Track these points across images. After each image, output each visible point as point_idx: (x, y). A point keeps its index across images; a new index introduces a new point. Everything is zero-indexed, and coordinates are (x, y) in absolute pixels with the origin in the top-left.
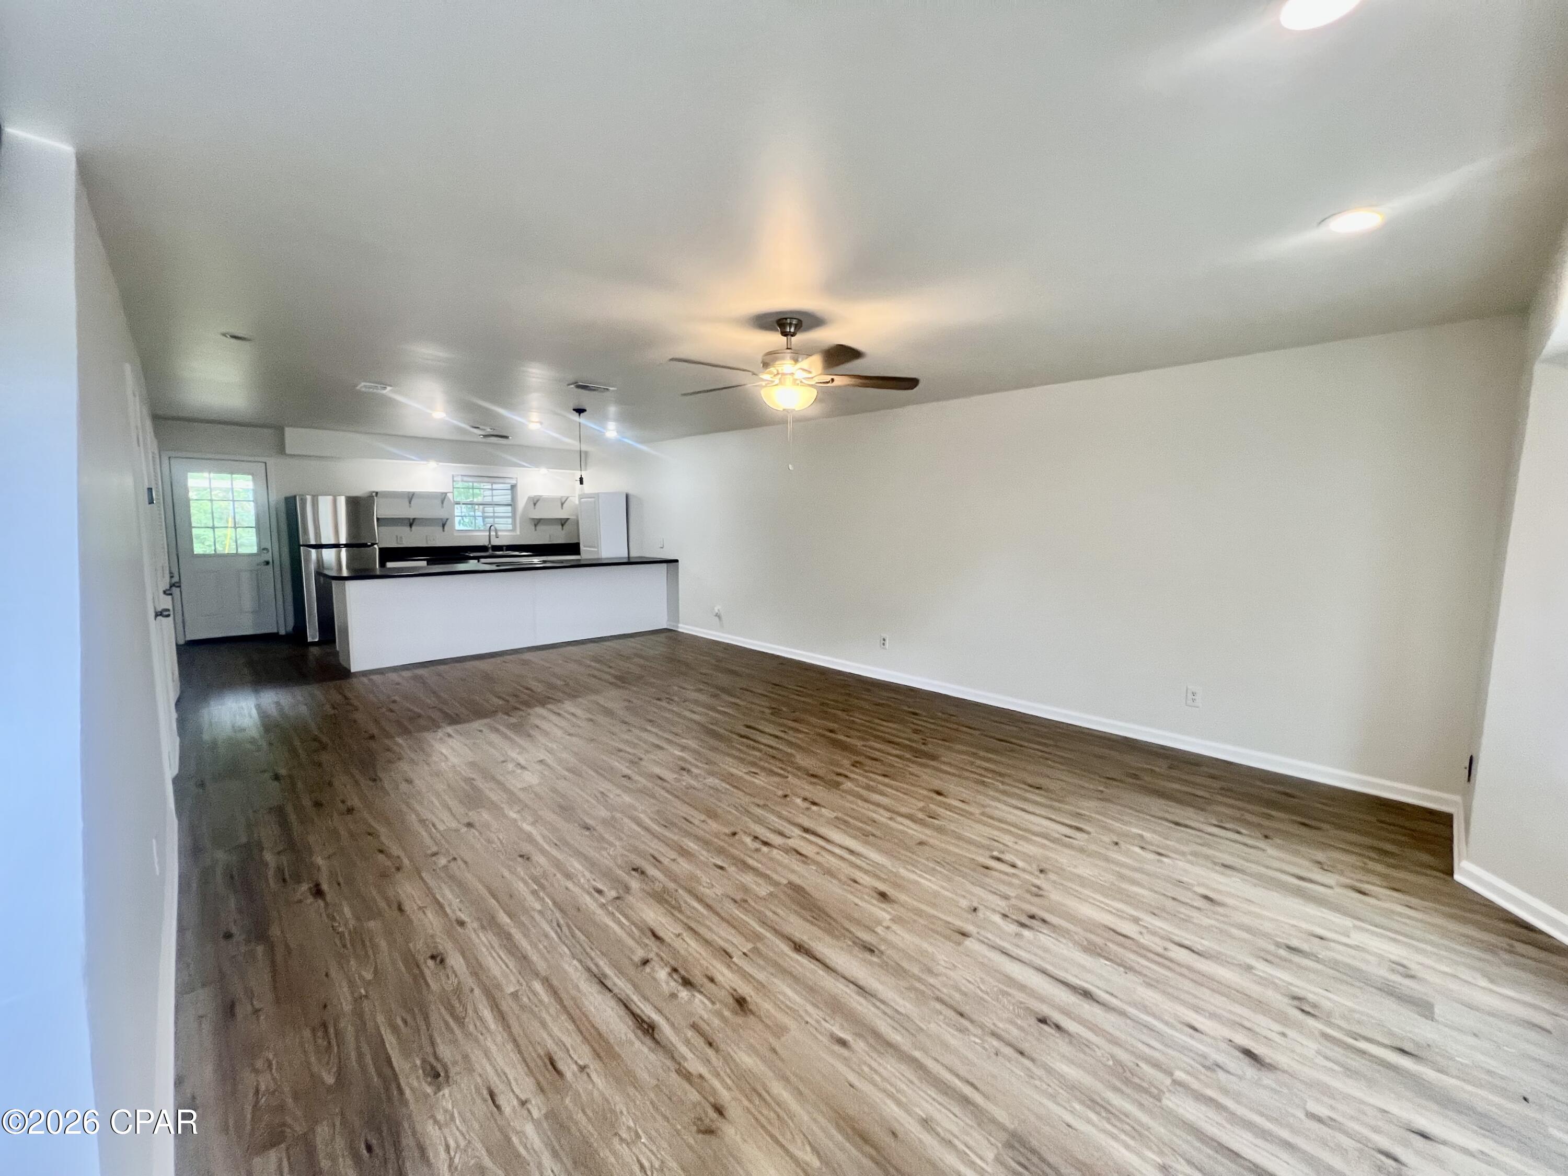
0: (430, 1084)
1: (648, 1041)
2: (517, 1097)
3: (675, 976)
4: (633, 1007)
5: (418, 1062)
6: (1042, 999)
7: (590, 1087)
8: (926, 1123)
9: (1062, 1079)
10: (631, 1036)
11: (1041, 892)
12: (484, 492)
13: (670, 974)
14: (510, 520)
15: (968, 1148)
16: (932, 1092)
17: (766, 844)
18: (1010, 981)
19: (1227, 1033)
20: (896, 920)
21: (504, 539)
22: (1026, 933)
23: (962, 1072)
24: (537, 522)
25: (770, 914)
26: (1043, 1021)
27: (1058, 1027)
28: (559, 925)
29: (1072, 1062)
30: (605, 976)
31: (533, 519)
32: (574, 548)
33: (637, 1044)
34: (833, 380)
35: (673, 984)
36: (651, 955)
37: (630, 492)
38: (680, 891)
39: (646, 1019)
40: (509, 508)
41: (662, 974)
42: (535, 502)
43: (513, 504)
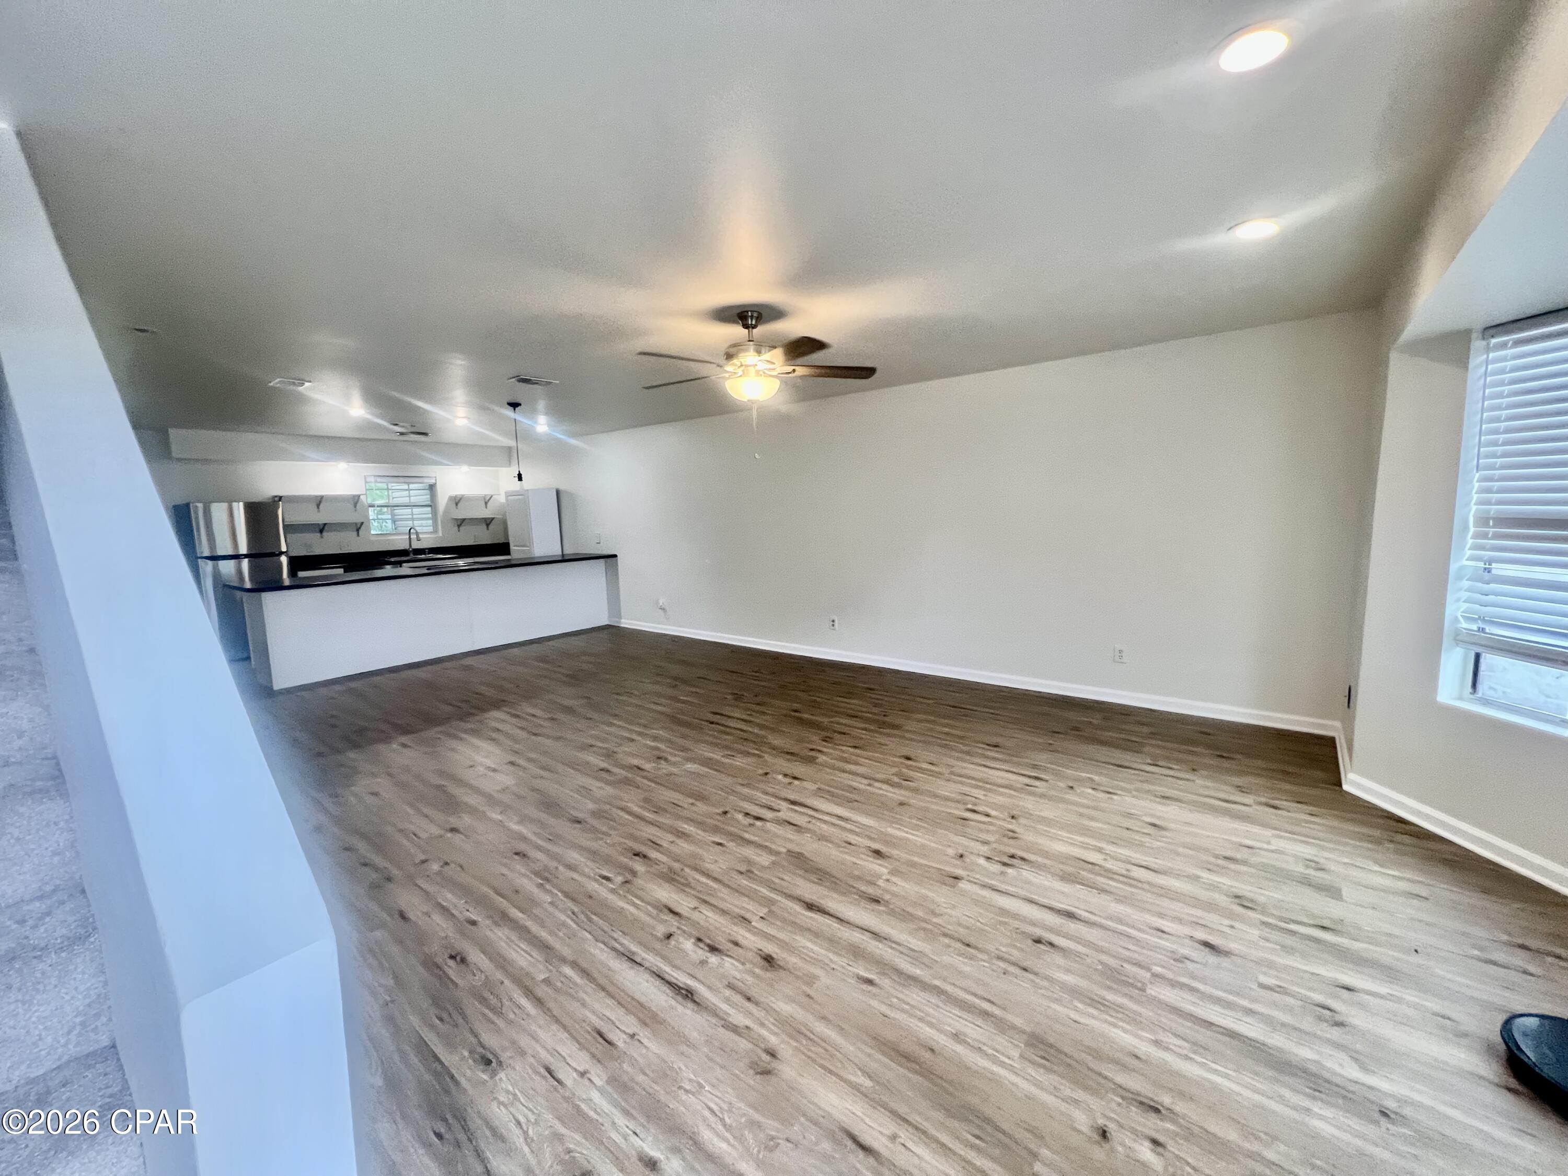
0: (483, 1072)
1: (690, 1005)
2: (575, 1070)
3: (701, 945)
4: (667, 977)
5: (466, 1054)
6: (1033, 924)
7: (644, 1051)
8: (957, 1037)
9: (1064, 986)
10: (673, 1003)
11: (1016, 835)
12: (400, 493)
13: (695, 944)
14: (430, 522)
15: (997, 1051)
16: (957, 1011)
17: (758, 818)
18: (1003, 912)
19: (1187, 931)
20: (894, 872)
21: (428, 541)
22: (1010, 871)
23: (980, 992)
24: (461, 523)
25: (777, 881)
26: (1038, 941)
27: (1051, 944)
28: (573, 913)
29: (1068, 971)
30: (634, 953)
31: (457, 519)
32: (503, 548)
33: (680, 1008)
34: (794, 371)
35: (700, 952)
36: (673, 929)
37: (562, 487)
38: (687, 870)
39: (682, 985)
40: (429, 509)
41: (688, 945)
42: (457, 501)
43: (433, 505)
